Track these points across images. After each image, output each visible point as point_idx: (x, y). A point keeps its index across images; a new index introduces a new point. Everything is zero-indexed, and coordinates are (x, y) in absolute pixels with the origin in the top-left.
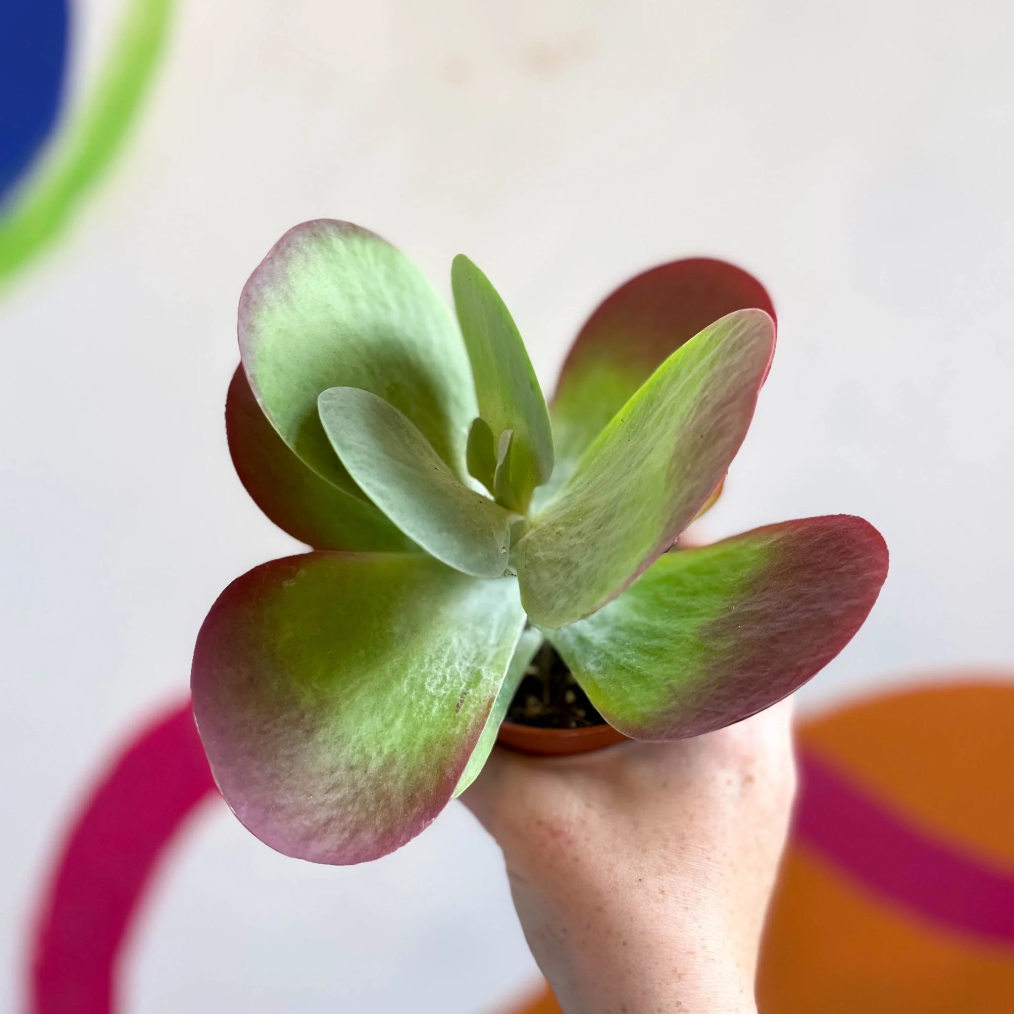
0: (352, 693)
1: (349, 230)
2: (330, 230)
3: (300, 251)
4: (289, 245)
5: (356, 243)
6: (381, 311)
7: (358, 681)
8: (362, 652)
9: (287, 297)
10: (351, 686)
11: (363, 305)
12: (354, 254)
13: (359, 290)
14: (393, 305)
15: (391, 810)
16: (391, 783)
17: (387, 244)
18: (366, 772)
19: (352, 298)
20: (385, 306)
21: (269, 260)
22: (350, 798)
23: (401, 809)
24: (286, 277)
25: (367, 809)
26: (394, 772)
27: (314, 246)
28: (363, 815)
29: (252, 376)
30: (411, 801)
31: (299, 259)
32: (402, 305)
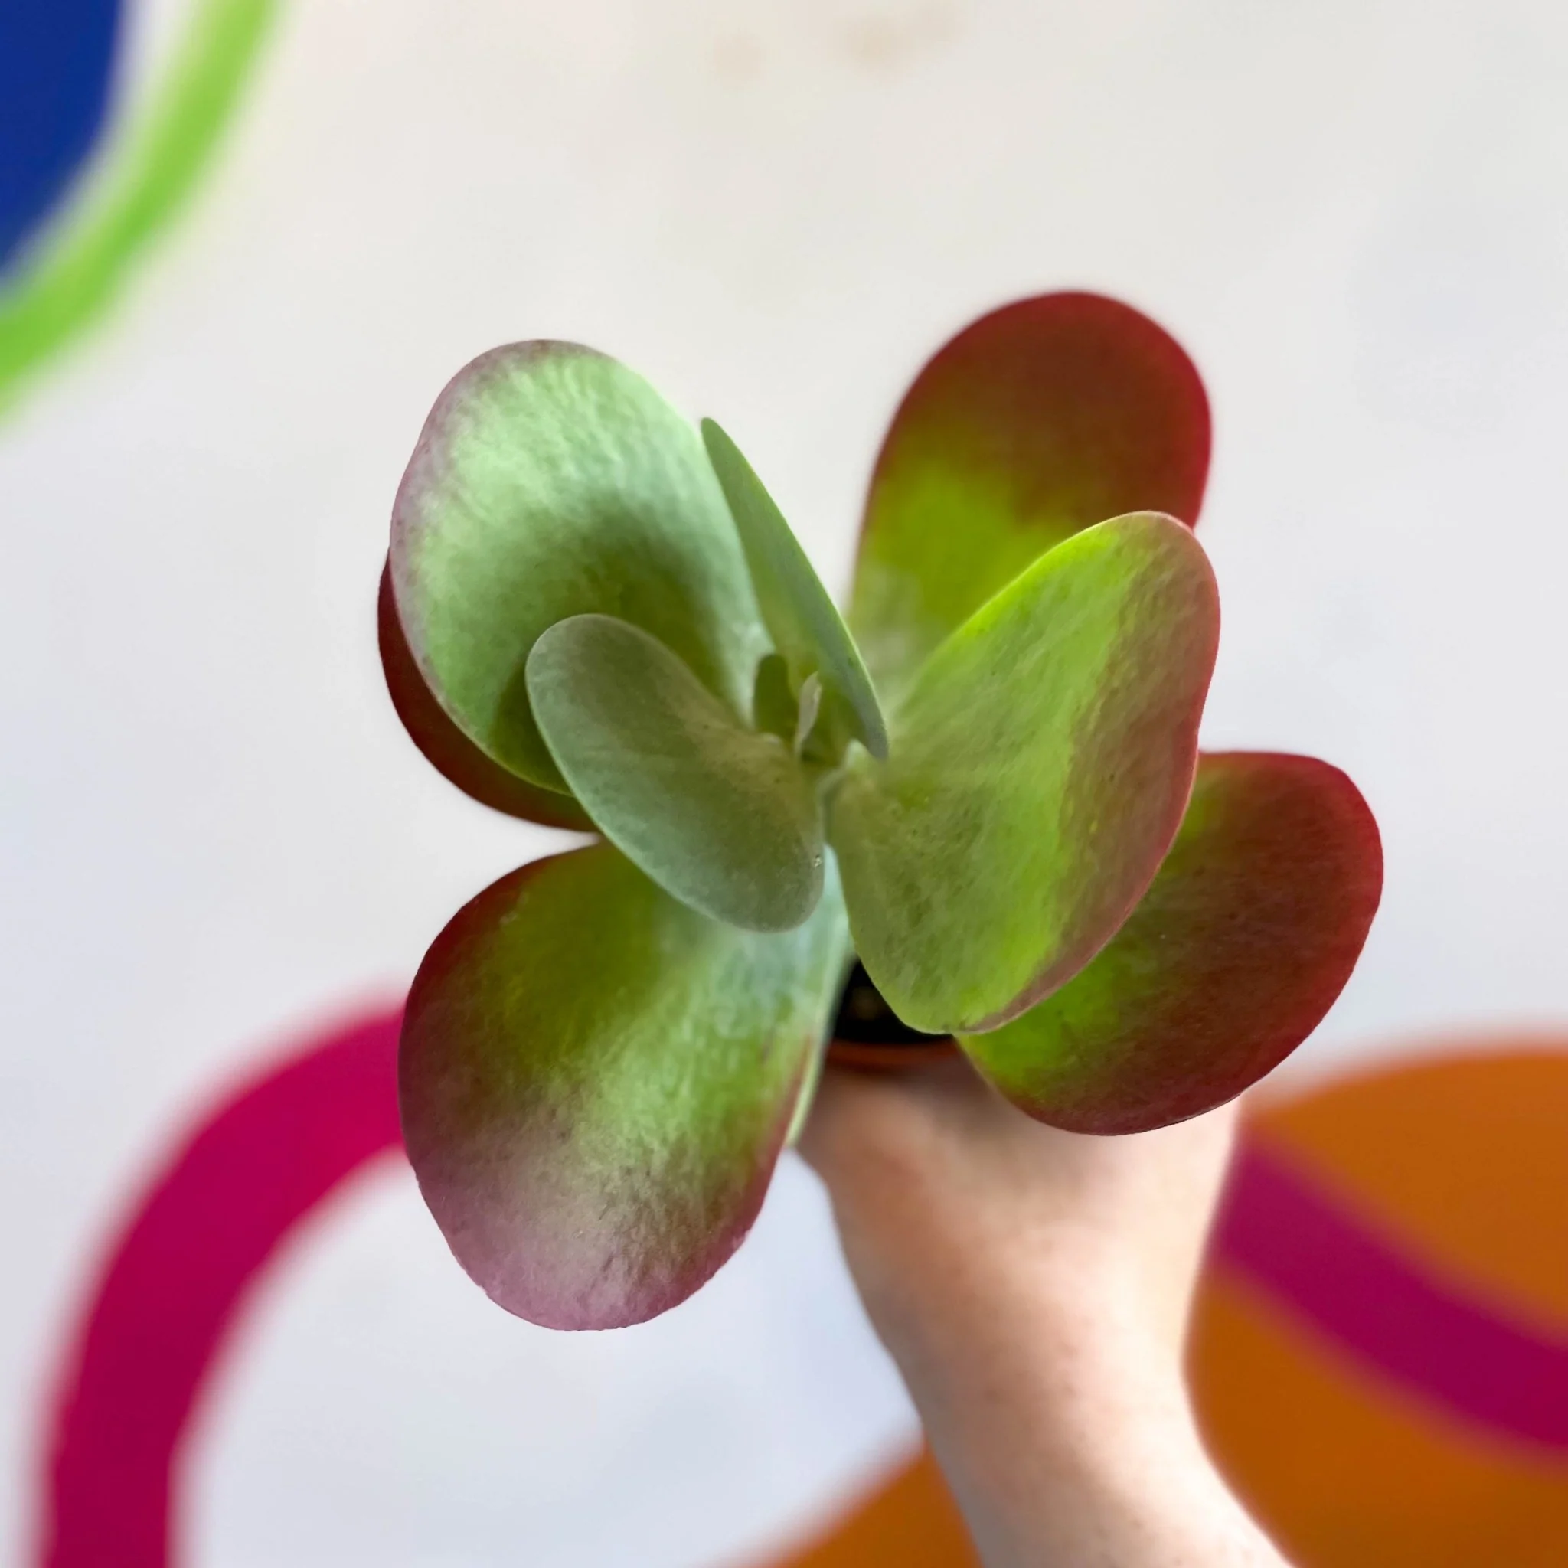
0: (616, 1059)
1: (538, 351)
2: (509, 363)
3: (466, 411)
4: (449, 409)
5: (549, 370)
6: (596, 470)
7: (621, 1039)
8: (622, 992)
9: (456, 497)
10: (614, 1049)
11: (569, 469)
12: (548, 388)
13: (563, 447)
14: (615, 456)
15: (689, 1226)
16: (684, 1185)
17: (598, 355)
18: (648, 1174)
19: (551, 462)
20: (603, 460)
21: (423, 448)
22: (631, 1218)
23: (702, 1224)
24: (450, 465)
25: (658, 1229)
26: (686, 1167)
27: (486, 396)
28: (652, 1242)
29: (425, 660)
30: (714, 1210)
31: (466, 426)
32: (627, 450)
